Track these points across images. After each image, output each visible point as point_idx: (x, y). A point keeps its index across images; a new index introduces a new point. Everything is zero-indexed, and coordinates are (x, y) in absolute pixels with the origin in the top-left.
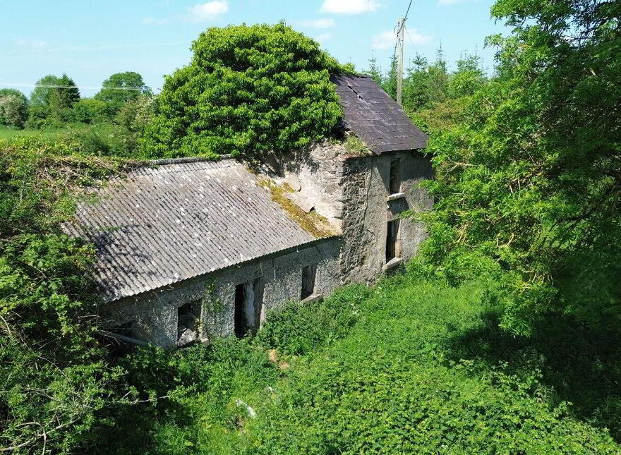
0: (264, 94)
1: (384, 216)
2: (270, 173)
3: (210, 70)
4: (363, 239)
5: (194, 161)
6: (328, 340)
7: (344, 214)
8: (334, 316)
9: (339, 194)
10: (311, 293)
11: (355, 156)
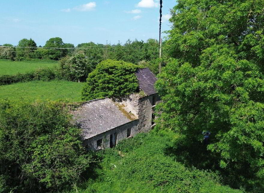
0: (117, 82)
1: (151, 113)
2: (118, 101)
3: (102, 73)
4: (145, 119)
5: (98, 100)
6: (134, 149)
7: (139, 113)
8: (136, 142)
9: (137, 108)
10: (130, 135)
11: (142, 97)
